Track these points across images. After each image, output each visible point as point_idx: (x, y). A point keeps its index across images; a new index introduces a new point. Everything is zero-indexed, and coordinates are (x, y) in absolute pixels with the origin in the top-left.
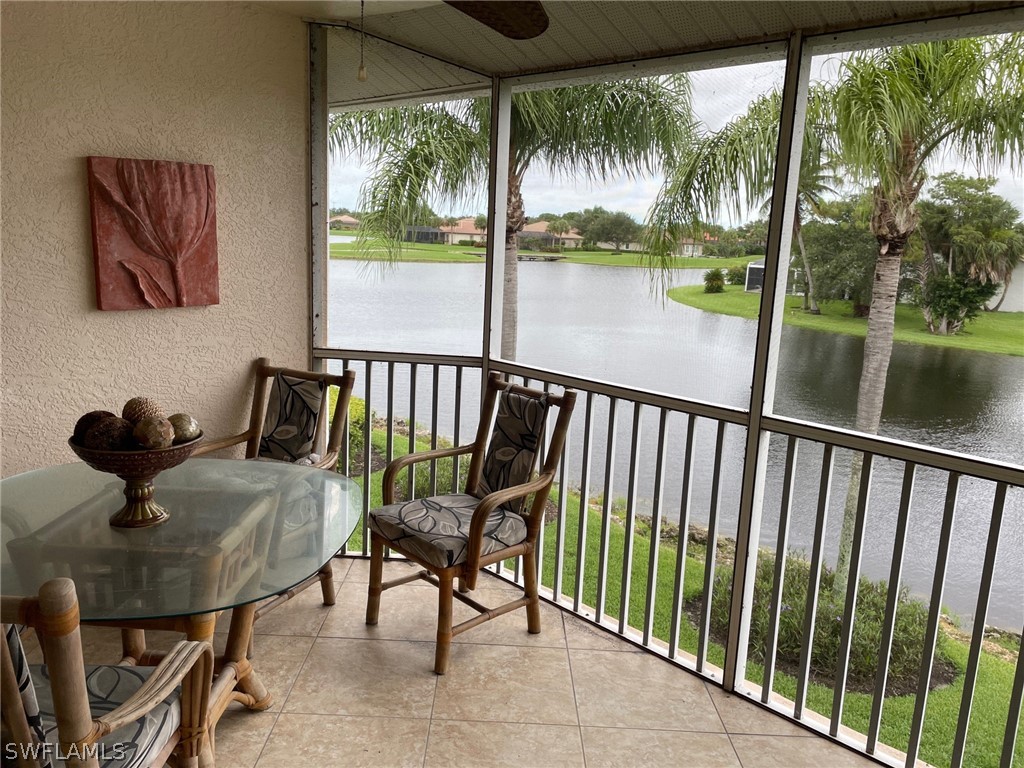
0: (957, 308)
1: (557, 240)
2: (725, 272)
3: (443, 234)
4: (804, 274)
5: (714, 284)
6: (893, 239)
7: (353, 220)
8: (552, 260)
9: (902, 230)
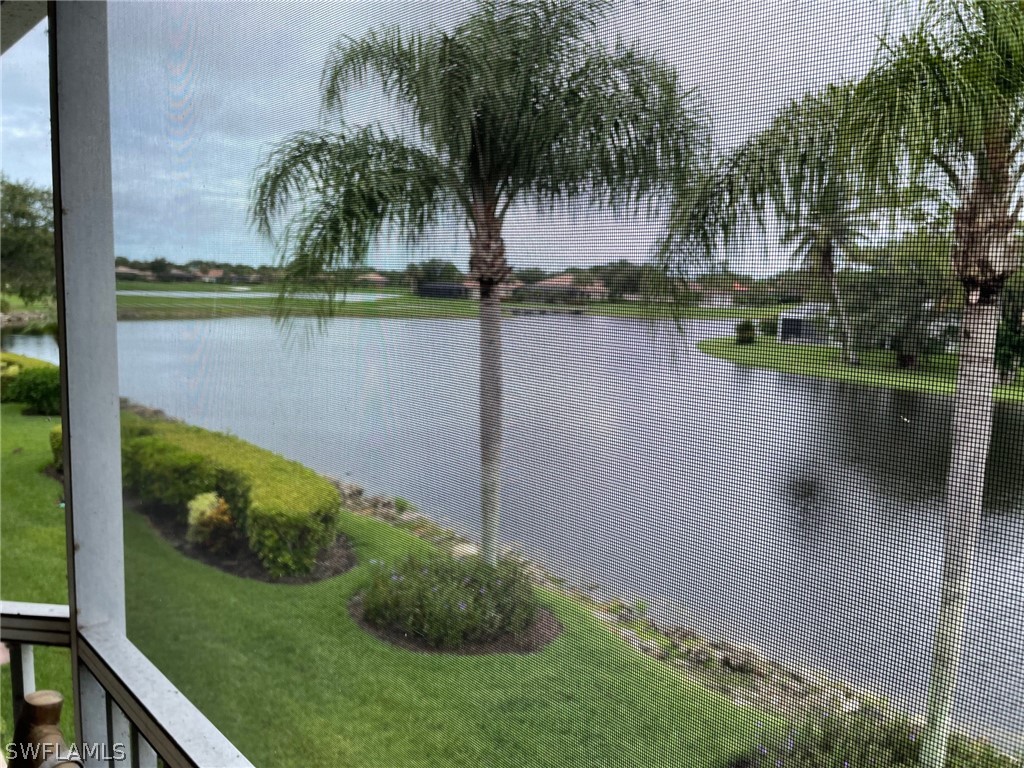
0: (1009, 356)
1: (582, 293)
2: (756, 322)
3: (467, 290)
4: (839, 324)
5: (745, 335)
6: (986, 281)
7: (379, 278)
8: (577, 313)
9: (999, 269)
